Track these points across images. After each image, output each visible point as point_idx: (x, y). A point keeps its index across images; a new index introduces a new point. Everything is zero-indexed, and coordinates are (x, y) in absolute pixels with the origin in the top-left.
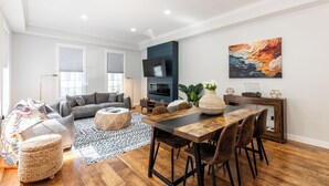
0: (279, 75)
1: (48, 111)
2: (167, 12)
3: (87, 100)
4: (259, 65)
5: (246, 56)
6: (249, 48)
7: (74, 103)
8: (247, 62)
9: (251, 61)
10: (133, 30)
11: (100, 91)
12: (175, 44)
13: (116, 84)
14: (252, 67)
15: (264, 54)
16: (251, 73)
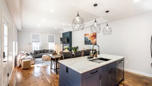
0: (96, 44)
1: (28, 55)
2: (64, 24)
3: (41, 52)
5: (89, 37)
6: (89, 35)
7: (36, 52)
8: (88, 40)
9: (90, 39)
10: (56, 28)
11: (45, 49)
12: (71, 33)
13: (52, 46)
14: (90, 41)
15: (92, 37)
16: (90, 43)
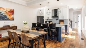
0: (13, 20)
4: (8, 16)
5: (3, 12)
6: (4, 10)
8: (3, 15)
9: (5, 14)
14: (5, 17)
15: (9, 13)
16: (5, 19)
